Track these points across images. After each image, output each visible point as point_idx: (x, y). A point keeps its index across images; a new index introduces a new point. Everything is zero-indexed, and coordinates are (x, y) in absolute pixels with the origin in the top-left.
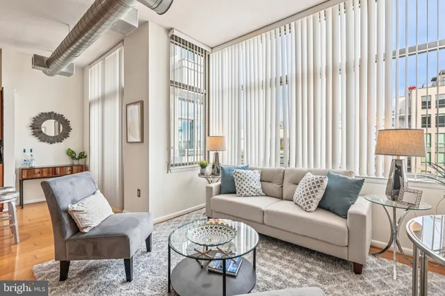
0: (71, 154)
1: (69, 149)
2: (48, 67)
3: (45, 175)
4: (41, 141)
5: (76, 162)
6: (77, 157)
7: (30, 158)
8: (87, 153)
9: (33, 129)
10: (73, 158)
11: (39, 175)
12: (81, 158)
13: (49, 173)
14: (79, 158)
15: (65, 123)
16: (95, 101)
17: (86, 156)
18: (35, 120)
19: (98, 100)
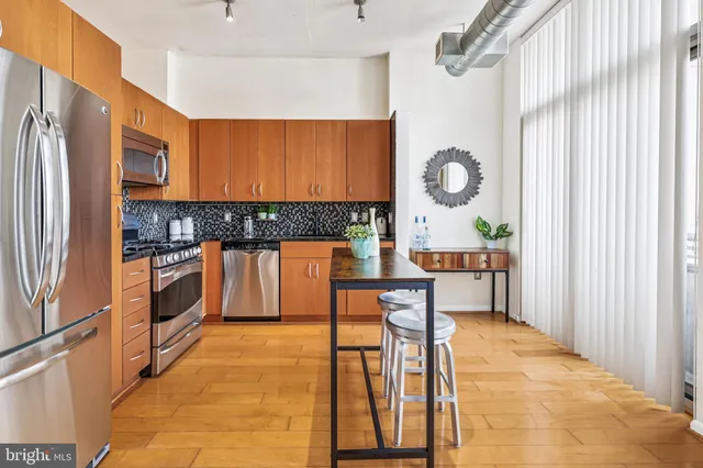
0: (482, 227)
1: (479, 218)
2: (463, 54)
3: (447, 266)
4: (437, 202)
5: (491, 245)
6: (493, 232)
7: (424, 232)
8: (514, 227)
9: (427, 181)
10: (486, 235)
11: (438, 266)
12: (502, 236)
13: (452, 263)
14: (497, 237)
15: (473, 167)
16: (539, 111)
17: (510, 234)
18: (429, 164)
19: (553, 105)
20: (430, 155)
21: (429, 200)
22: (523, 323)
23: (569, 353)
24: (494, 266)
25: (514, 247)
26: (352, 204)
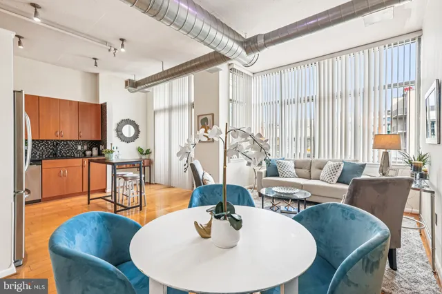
0: (140, 151)
1: (139, 147)
2: (136, 88)
4: (122, 141)
5: (144, 157)
6: (145, 152)
7: (117, 153)
8: (152, 150)
9: (117, 132)
10: (142, 154)
12: (147, 154)
14: (145, 154)
15: (136, 127)
16: (160, 111)
17: (151, 153)
18: (118, 125)
19: (165, 110)
20: (119, 121)
21: (118, 140)
22: (156, 184)
23: (170, 187)
24: (145, 164)
25: (152, 157)
26: (78, 141)
